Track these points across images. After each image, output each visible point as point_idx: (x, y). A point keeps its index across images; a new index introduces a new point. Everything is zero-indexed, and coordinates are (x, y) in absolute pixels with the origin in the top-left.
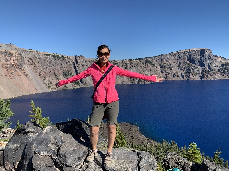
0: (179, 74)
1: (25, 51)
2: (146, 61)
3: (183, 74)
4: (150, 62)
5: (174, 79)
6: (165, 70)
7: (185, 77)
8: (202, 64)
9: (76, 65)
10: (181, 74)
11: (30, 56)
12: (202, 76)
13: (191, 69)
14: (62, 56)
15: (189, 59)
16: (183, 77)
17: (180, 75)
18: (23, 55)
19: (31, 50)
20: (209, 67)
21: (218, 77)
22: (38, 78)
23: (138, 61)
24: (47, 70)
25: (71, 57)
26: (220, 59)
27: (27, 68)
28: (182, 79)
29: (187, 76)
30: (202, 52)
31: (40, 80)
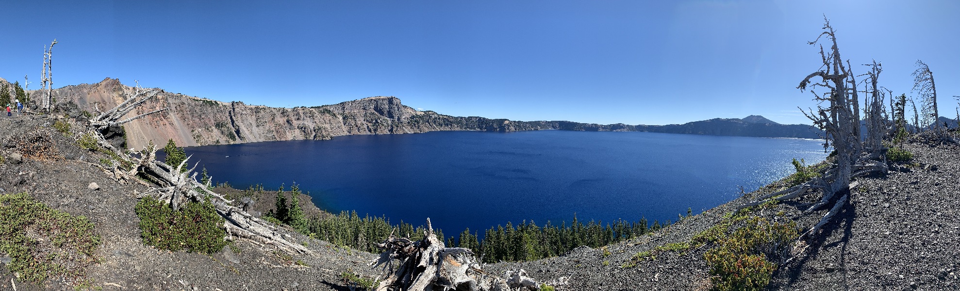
0: (365, 126)
1: (173, 96)
2: (325, 110)
3: (370, 127)
4: (329, 112)
5: (359, 133)
6: (348, 122)
7: (373, 131)
8: (390, 115)
9: (232, 114)
10: (368, 127)
11: (177, 101)
12: (391, 131)
13: (379, 121)
14: (216, 102)
15: (376, 109)
16: (370, 131)
17: (366, 128)
18: (170, 101)
19: (180, 95)
20: (399, 119)
21: (409, 131)
22: (186, 128)
23: (313, 109)
24: (197, 120)
25: (226, 104)
26: (410, 111)
27: (173, 117)
28: (369, 133)
29: (375, 130)
30: (390, 101)
31: (188, 131)
